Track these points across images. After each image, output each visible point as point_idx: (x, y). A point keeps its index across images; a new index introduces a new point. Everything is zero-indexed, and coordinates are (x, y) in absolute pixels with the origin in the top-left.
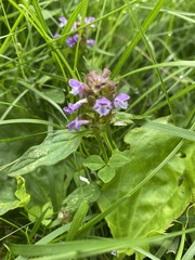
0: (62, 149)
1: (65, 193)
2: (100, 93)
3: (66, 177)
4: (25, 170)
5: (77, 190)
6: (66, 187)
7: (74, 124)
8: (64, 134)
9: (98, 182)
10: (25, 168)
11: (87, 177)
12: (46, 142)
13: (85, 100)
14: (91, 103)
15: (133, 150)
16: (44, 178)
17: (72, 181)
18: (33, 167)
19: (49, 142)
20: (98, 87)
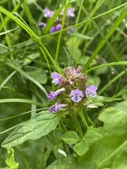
0: (44, 127)
1: (45, 164)
2: (75, 84)
3: (46, 149)
4: (16, 143)
5: (56, 161)
6: (46, 158)
7: (54, 107)
8: (46, 114)
9: (75, 155)
10: (15, 141)
11: (64, 150)
12: (32, 120)
13: (63, 89)
14: (68, 92)
15: (106, 127)
16: (26, 149)
17: (52, 154)
18: (22, 140)
19: (34, 120)
20: (73, 80)
